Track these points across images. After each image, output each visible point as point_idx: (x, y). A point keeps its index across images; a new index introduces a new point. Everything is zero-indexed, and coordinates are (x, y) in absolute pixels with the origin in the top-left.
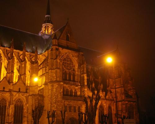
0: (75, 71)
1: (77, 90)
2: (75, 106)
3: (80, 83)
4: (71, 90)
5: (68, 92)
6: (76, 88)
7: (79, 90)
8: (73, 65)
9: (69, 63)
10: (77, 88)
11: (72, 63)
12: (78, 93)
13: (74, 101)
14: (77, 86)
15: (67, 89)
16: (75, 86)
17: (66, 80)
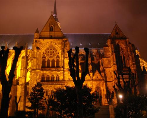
0: (59, 57)
1: (59, 75)
2: (52, 90)
3: (63, 68)
4: (53, 76)
5: (49, 78)
6: (58, 73)
7: (62, 75)
8: (57, 52)
9: (52, 51)
10: (59, 73)
11: (56, 50)
12: (60, 78)
13: (51, 86)
14: (59, 71)
15: (48, 76)
16: (56, 72)
17: (45, 67)
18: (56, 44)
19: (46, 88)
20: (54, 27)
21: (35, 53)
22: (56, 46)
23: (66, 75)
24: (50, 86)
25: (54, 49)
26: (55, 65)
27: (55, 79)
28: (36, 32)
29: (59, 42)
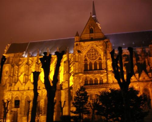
0: (101, 59)
1: (103, 78)
2: (96, 94)
3: (106, 70)
4: (96, 79)
5: (92, 81)
6: (101, 76)
7: (106, 77)
8: (99, 54)
9: (93, 53)
10: (103, 75)
11: (98, 52)
12: (104, 81)
13: (95, 89)
14: (102, 73)
15: (91, 79)
16: (99, 74)
17: (87, 70)
18: (97, 46)
19: (90, 92)
20: (94, 28)
21: (77, 57)
22: (97, 48)
23: (110, 77)
24: (93, 89)
25: (96, 51)
26: (98, 68)
27: (99, 82)
28: (76, 36)
29: (100, 43)
